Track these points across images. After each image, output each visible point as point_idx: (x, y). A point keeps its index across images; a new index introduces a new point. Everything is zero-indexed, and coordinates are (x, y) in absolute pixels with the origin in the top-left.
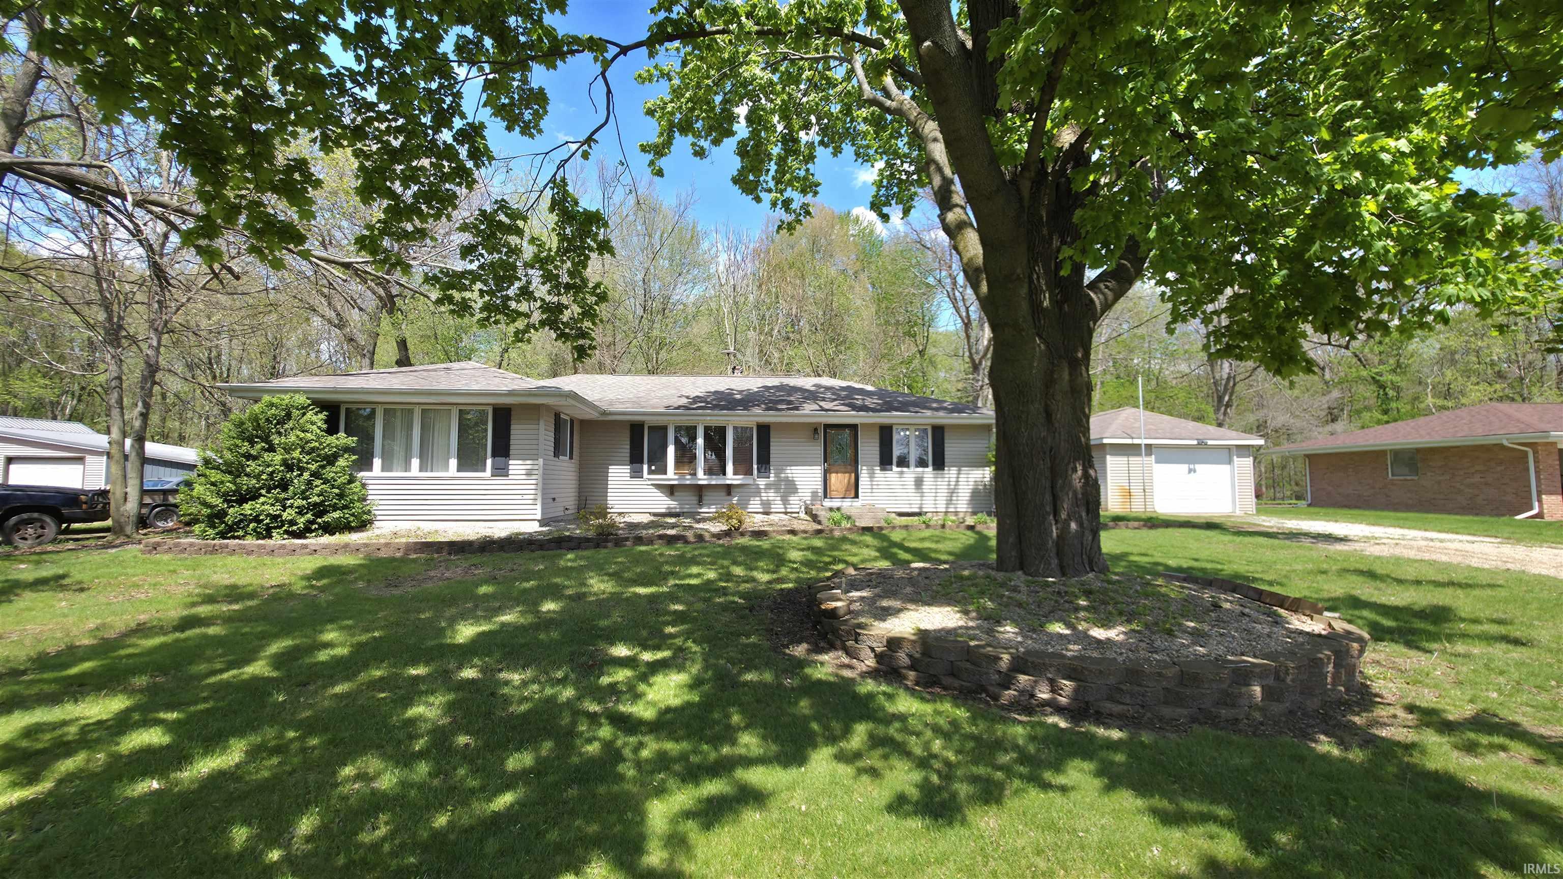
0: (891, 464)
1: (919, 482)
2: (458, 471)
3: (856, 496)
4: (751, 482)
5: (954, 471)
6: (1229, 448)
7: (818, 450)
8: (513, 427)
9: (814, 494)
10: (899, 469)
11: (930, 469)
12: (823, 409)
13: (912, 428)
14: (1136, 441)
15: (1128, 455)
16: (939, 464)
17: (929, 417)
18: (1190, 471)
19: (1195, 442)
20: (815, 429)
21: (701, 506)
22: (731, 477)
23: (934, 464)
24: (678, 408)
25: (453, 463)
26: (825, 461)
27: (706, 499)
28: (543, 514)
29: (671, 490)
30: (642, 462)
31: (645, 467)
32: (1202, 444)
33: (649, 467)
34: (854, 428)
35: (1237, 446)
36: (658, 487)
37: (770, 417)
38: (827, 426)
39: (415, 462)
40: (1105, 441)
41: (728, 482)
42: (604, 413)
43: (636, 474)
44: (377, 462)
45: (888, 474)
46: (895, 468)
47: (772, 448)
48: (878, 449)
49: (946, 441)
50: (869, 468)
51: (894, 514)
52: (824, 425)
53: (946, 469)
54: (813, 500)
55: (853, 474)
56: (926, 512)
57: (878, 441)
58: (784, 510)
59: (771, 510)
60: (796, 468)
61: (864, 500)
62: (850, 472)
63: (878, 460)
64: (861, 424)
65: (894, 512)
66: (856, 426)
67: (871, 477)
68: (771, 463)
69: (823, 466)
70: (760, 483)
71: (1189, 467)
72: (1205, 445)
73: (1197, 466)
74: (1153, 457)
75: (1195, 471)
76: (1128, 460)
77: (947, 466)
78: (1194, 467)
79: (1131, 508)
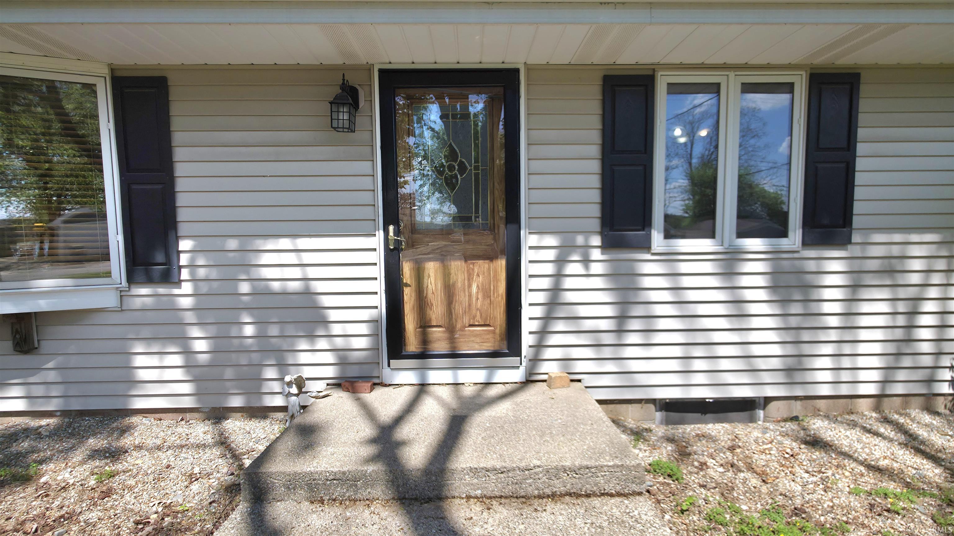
7: (360, 175)
10: (668, 244)
23: (809, 223)
26: (391, 216)
47: (180, 170)
48: (595, 166)
49: (861, 133)
50: (551, 240)
51: (652, 407)
52: (382, 72)
53: (856, 238)
54: (342, 363)
55: (501, 264)
56: (768, 400)
57: (595, 136)
58: (236, 402)
59: (187, 403)
60: (271, 245)
61: (535, 360)
62: (491, 257)
63: (595, 211)
64: (530, 68)
65: (653, 401)
66: (517, 71)
67: (559, 276)
68: (182, 229)
69: (380, 234)
70: (138, 303)
77: (859, 231)
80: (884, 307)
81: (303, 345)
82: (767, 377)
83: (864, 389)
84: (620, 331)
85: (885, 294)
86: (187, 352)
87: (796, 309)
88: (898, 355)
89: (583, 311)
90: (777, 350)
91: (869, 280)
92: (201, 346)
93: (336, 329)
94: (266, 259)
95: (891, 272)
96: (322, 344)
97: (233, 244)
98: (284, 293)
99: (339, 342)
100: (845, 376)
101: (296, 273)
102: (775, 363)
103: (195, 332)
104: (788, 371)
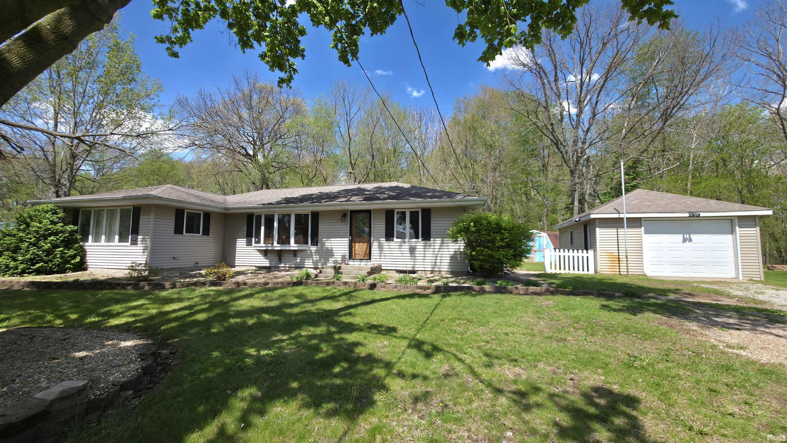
0: (393, 236)
1: (412, 250)
2: (119, 242)
3: (370, 259)
4: (306, 248)
5: (438, 241)
6: (731, 219)
7: (347, 227)
8: (141, 217)
9: (343, 257)
10: (398, 240)
11: (420, 239)
13: (408, 211)
15: (617, 228)
16: (427, 236)
17: (421, 203)
18: (684, 241)
19: (687, 215)
20: (344, 214)
21: (280, 263)
22: (293, 245)
23: (423, 236)
24: (267, 204)
25: (116, 237)
26: (351, 234)
27: (283, 259)
29: (265, 253)
30: (252, 237)
31: (253, 239)
32: (694, 216)
33: (255, 240)
34: (369, 212)
35: (739, 217)
36: (259, 251)
37: (317, 207)
38: (352, 212)
39: (103, 237)
40: (592, 216)
41: (292, 248)
43: (249, 244)
44: (91, 237)
45: (391, 243)
46: (395, 239)
47: (319, 227)
48: (384, 226)
49: (432, 220)
51: (394, 271)
52: (350, 211)
53: (431, 239)
54: (342, 260)
55: (368, 243)
56: (417, 271)
57: (384, 220)
61: (374, 261)
62: (366, 242)
64: (373, 209)
66: (371, 210)
68: (319, 237)
69: (348, 238)
71: (684, 237)
72: (699, 216)
73: (693, 237)
74: (643, 228)
75: (690, 240)
76: (617, 232)
77: (433, 238)
78: (690, 236)
79: (620, 271)
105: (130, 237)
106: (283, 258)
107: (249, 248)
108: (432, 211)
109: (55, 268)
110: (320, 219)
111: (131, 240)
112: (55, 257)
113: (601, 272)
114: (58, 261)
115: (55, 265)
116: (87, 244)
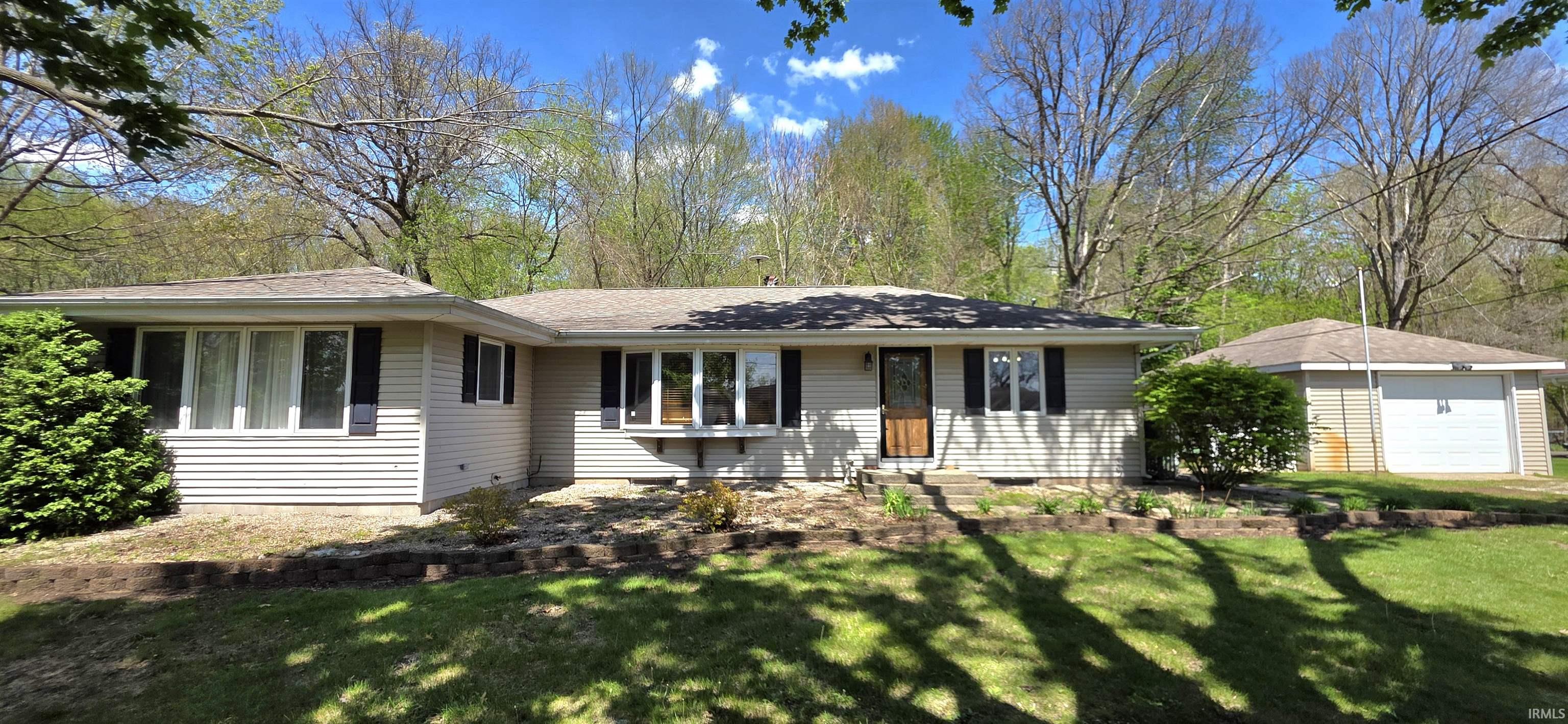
0: (983, 405)
2: (302, 426)
3: (930, 454)
4: (773, 433)
5: (1080, 414)
6: (1503, 376)
7: (872, 386)
8: (384, 357)
9: (868, 452)
10: (993, 414)
11: (1042, 412)
12: (893, 325)
13: (1014, 352)
14: (1355, 367)
15: (1342, 388)
16: (1056, 404)
17: (1040, 336)
18: (1440, 410)
19: (1449, 367)
20: (866, 356)
21: (702, 469)
22: (743, 427)
23: (1049, 405)
24: (676, 327)
25: (295, 413)
26: (883, 402)
27: (708, 459)
28: (426, 493)
29: (659, 446)
30: (618, 405)
31: (623, 412)
32: (1461, 369)
33: (628, 413)
34: (924, 352)
35: (1518, 372)
36: (640, 440)
37: (806, 338)
38: (885, 352)
39: (240, 413)
40: (1304, 367)
41: (739, 434)
42: (559, 336)
43: (610, 423)
44: (185, 413)
45: (979, 420)
46: (988, 412)
47: (803, 383)
48: (962, 383)
49: (1066, 370)
50: (949, 411)
51: (988, 481)
52: (880, 348)
53: (1067, 411)
54: (866, 460)
55: (925, 420)
56: (1039, 478)
57: (962, 371)
58: (824, 475)
59: (803, 475)
60: (839, 412)
61: (943, 460)
62: (921, 418)
63: (963, 400)
64: (936, 346)
65: (989, 478)
66: (930, 348)
67: (951, 426)
68: (803, 406)
69: (879, 408)
70: (786, 434)
71: (1438, 404)
72: (1470, 370)
73: (1451, 403)
74: (1380, 388)
75: (1448, 410)
76: (1342, 395)
77: (1070, 409)
78: (1447, 403)
79: (1349, 466)
80: (1087, 440)
81: (850, 452)
82: (1039, 469)
83: (1080, 475)
84: (978, 448)
85: (1086, 434)
86: (805, 454)
87: (1049, 440)
88: (1094, 460)
89: (961, 440)
90: (1045, 457)
91: (1079, 428)
92: (810, 452)
93: (862, 446)
94: (837, 418)
95: (1089, 425)
96: (857, 451)
97: (823, 412)
98: (843, 431)
99: (865, 451)
100: (1073, 469)
101: (848, 423)
102: (1043, 463)
103: (808, 446)
104: (1048, 466)
105: (347, 411)
106: (709, 457)
107: (611, 434)
108: (1066, 353)
109: (104, 511)
110: (804, 365)
111: (352, 421)
112: (102, 480)
113: (1317, 469)
114: (112, 490)
115: (102, 503)
116: (171, 432)
